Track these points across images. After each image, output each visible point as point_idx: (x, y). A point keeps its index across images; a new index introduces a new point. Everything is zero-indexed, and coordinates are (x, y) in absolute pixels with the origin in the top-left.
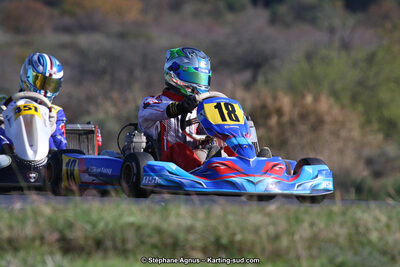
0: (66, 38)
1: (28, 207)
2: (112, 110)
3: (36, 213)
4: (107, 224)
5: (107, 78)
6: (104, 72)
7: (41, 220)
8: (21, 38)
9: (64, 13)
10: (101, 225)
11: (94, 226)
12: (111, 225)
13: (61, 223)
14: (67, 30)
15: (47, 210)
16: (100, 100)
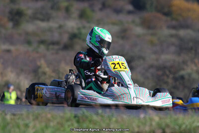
0: (173, 32)
1: (147, 117)
2: (195, 68)
3: (151, 120)
4: (187, 126)
5: (193, 52)
6: (192, 49)
7: (154, 123)
8: (151, 31)
9: (173, 19)
10: (184, 126)
11: (180, 127)
12: (188, 127)
13: (163, 125)
14: (174, 28)
15: (157, 119)
16: (189, 63)
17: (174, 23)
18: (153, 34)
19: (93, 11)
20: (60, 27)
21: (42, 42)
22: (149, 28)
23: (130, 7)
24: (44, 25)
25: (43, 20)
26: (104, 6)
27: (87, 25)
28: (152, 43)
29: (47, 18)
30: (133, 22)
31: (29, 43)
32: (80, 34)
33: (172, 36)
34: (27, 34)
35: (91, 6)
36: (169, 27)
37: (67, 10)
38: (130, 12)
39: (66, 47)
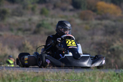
17: (99, 16)
18: (87, 24)
19: (48, 10)
20: (30, 20)
21: (19, 29)
22: (84, 19)
23: (71, 7)
24: (19, 19)
25: (18, 16)
26: (55, 7)
27: (46, 18)
28: (86, 29)
29: (21, 14)
30: (74, 16)
31: (11, 30)
32: (43, 24)
33: (98, 24)
34: (10, 24)
35: (47, 7)
36: (96, 19)
37: (33, 9)
38: (71, 10)
39: (35, 32)
